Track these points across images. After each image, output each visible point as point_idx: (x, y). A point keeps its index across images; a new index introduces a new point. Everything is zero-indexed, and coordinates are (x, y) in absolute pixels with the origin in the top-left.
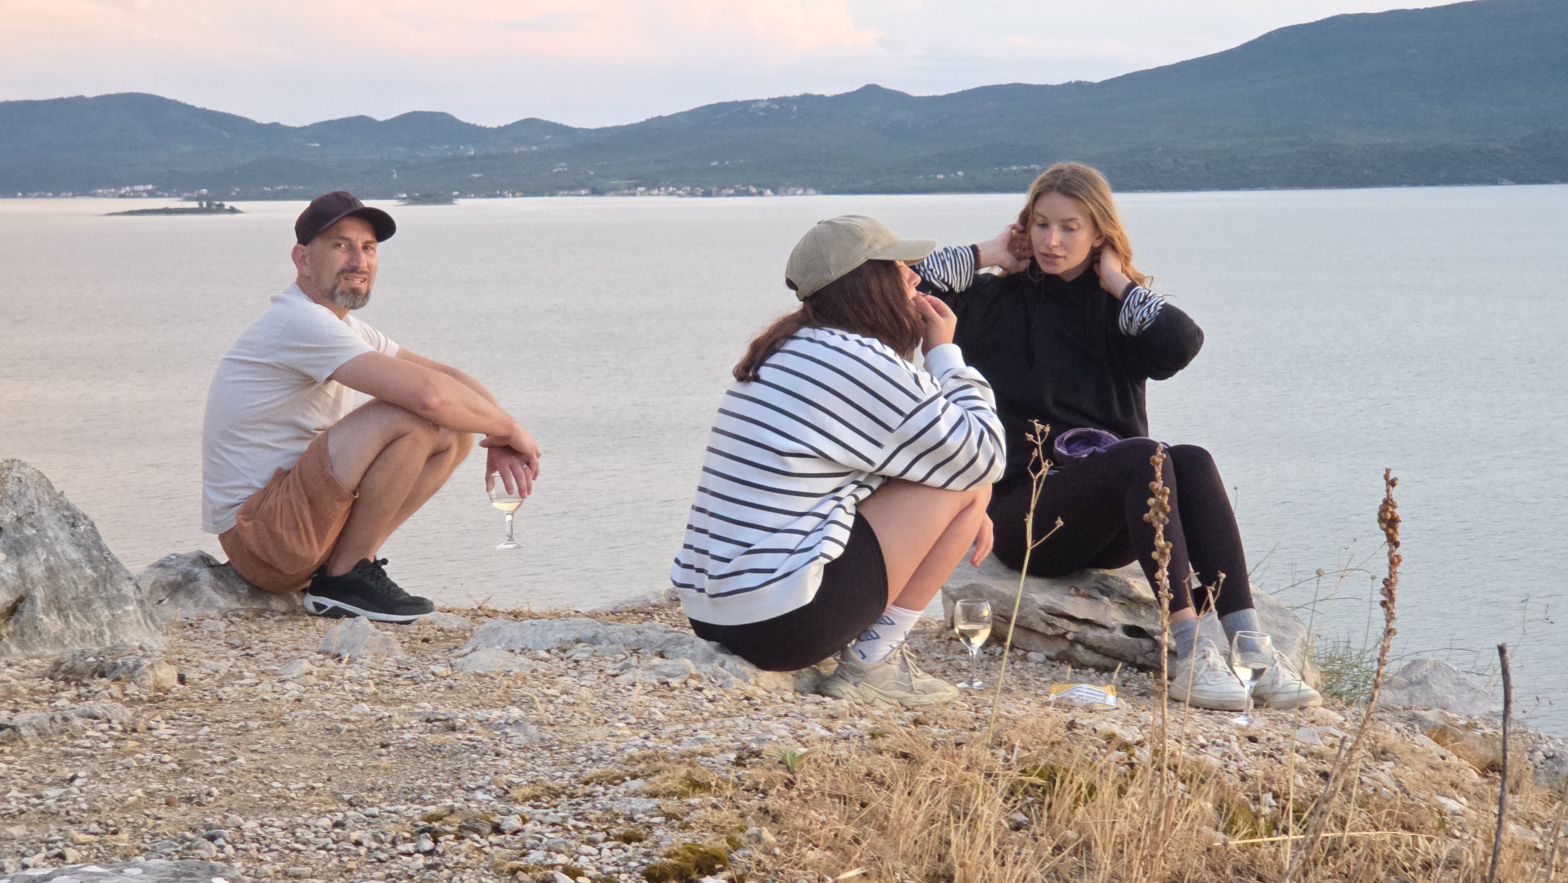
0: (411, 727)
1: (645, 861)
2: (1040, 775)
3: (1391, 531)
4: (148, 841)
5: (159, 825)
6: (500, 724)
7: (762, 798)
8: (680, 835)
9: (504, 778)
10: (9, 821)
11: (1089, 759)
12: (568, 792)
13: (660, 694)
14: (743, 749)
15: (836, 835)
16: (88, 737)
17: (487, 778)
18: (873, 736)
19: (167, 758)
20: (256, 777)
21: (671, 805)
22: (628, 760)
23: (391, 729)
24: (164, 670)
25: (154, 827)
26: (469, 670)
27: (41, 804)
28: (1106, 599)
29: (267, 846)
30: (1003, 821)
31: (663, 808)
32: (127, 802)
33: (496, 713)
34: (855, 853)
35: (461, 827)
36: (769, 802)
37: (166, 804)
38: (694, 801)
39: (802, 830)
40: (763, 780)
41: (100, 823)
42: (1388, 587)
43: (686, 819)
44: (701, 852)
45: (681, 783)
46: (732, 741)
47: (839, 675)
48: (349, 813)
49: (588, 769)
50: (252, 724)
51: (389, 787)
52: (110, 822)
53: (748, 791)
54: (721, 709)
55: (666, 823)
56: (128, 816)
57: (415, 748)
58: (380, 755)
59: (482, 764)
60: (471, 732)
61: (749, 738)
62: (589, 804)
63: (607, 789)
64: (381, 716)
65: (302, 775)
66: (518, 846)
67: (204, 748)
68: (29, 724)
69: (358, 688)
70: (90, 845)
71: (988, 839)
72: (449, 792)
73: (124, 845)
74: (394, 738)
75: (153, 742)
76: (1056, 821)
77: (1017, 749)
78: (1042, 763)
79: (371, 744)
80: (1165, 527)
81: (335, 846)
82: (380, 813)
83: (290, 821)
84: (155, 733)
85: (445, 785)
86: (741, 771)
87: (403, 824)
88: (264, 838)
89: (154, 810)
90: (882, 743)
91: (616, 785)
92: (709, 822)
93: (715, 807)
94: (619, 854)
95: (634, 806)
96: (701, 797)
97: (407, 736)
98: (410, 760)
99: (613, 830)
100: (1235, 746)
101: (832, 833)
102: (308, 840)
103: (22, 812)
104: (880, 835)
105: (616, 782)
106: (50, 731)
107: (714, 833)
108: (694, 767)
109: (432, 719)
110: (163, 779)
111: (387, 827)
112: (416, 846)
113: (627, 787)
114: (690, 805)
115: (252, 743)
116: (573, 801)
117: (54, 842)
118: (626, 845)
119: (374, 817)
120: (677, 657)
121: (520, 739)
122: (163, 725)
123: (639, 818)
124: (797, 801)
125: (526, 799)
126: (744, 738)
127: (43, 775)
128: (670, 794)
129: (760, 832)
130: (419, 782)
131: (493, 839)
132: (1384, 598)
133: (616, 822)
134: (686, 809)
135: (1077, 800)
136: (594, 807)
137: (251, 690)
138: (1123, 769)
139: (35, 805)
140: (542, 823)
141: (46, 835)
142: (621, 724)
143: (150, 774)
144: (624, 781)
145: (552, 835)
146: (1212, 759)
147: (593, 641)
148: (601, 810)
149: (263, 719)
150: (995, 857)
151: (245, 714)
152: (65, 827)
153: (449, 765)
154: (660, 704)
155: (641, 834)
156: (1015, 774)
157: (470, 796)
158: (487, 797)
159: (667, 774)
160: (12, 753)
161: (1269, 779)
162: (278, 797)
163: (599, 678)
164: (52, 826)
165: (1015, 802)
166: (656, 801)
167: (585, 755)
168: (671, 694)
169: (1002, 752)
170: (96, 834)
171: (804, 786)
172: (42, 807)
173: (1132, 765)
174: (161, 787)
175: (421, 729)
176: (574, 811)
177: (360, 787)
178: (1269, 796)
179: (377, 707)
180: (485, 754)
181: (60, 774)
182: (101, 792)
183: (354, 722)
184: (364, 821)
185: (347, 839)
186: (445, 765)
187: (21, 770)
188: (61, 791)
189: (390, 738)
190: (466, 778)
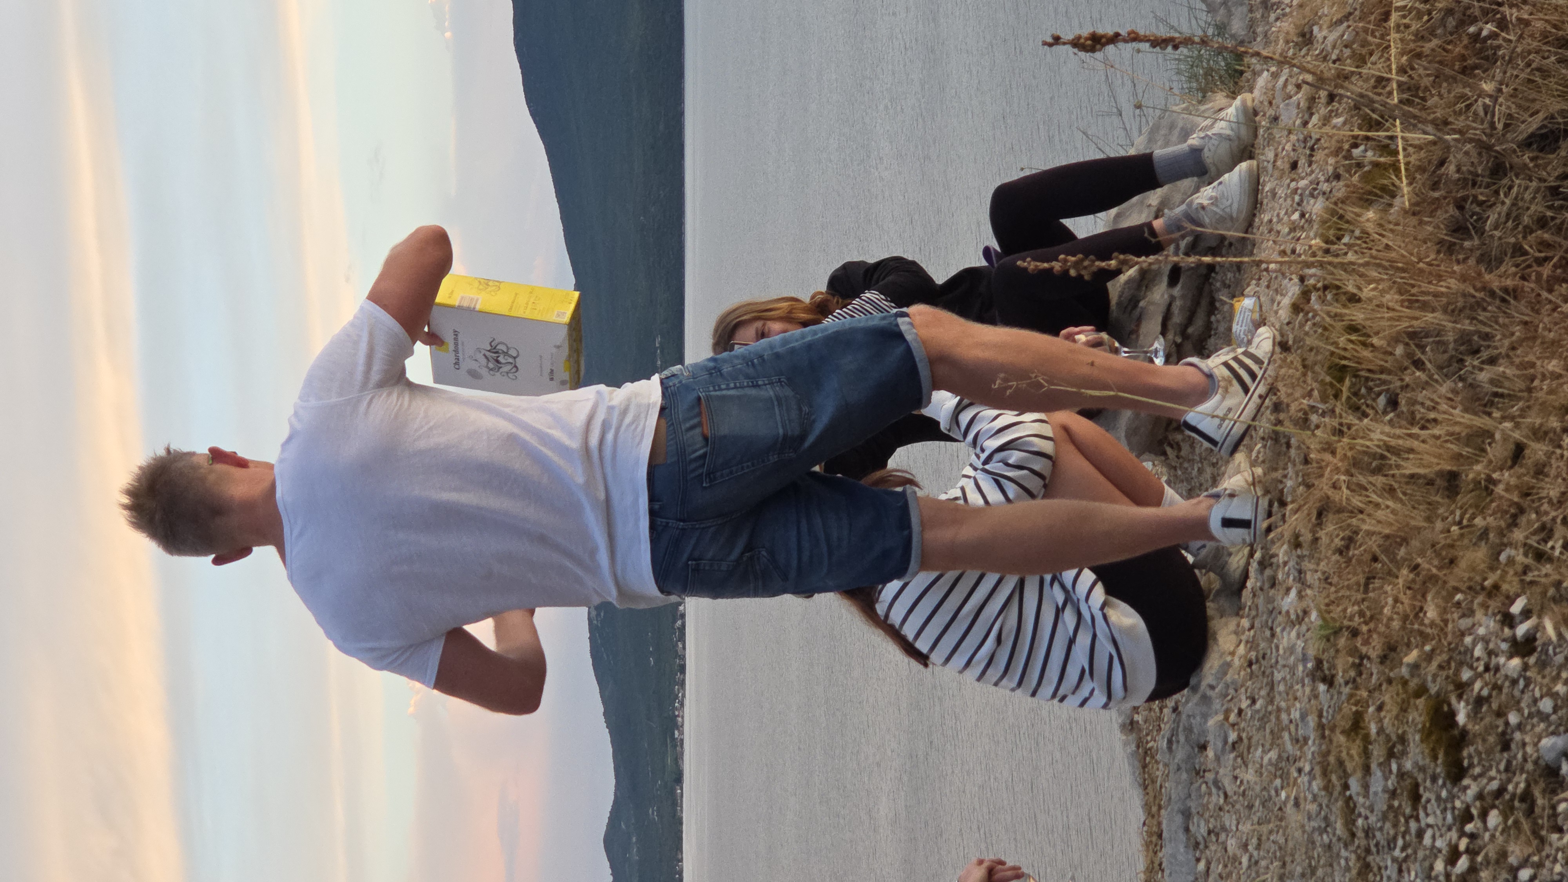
1: (1440, 782)
2: (1341, 380)
3: (1104, 40)
7: (1368, 660)
8: (1412, 744)
13: (1245, 752)
14: (1313, 676)
15: (1409, 588)
21: (1378, 752)
22: (1326, 792)
28: (1142, 304)
30: (1388, 418)
31: (1381, 760)
34: (1429, 570)
36: (1373, 654)
39: (1404, 623)
40: (1351, 660)
42: (1158, 43)
43: (1393, 739)
44: (1431, 724)
45: (1354, 741)
46: (1303, 686)
47: (1220, 572)
49: (1338, 832)
53: (1361, 675)
54: (1263, 693)
55: (1397, 759)
61: (1301, 668)
62: (1378, 834)
63: (1360, 815)
71: (1410, 435)
76: (1386, 365)
77: (1312, 403)
86: (1340, 679)
91: (1355, 806)
92: (1397, 716)
93: (1380, 708)
94: (1432, 806)
95: (1380, 789)
96: (1369, 722)
99: (1406, 812)
107: (1409, 710)
108: (1334, 726)
113: (1358, 794)
114: (1378, 733)
118: (1423, 800)
123: (1393, 784)
124: (1372, 625)
126: (1299, 674)
128: (1366, 753)
129: (1408, 665)
133: (1397, 809)
134: (1382, 738)
135: (1364, 344)
136: (1381, 829)
138: (1329, 297)
142: (1283, 795)
144: (1350, 797)
145: (1413, 874)
146: (1317, 207)
147: (1187, 814)
148: (1384, 823)
150: (1427, 429)
154: (1258, 753)
155: (1410, 784)
163: (1228, 811)
165: (1368, 406)
166: (1374, 766)
167: (1321, 834)
168: (1245, 741)
169: (1314, 418)
171: (1356, 618)
173: (1325, 288)
176: (1386, 849)
178: (1356, 152)
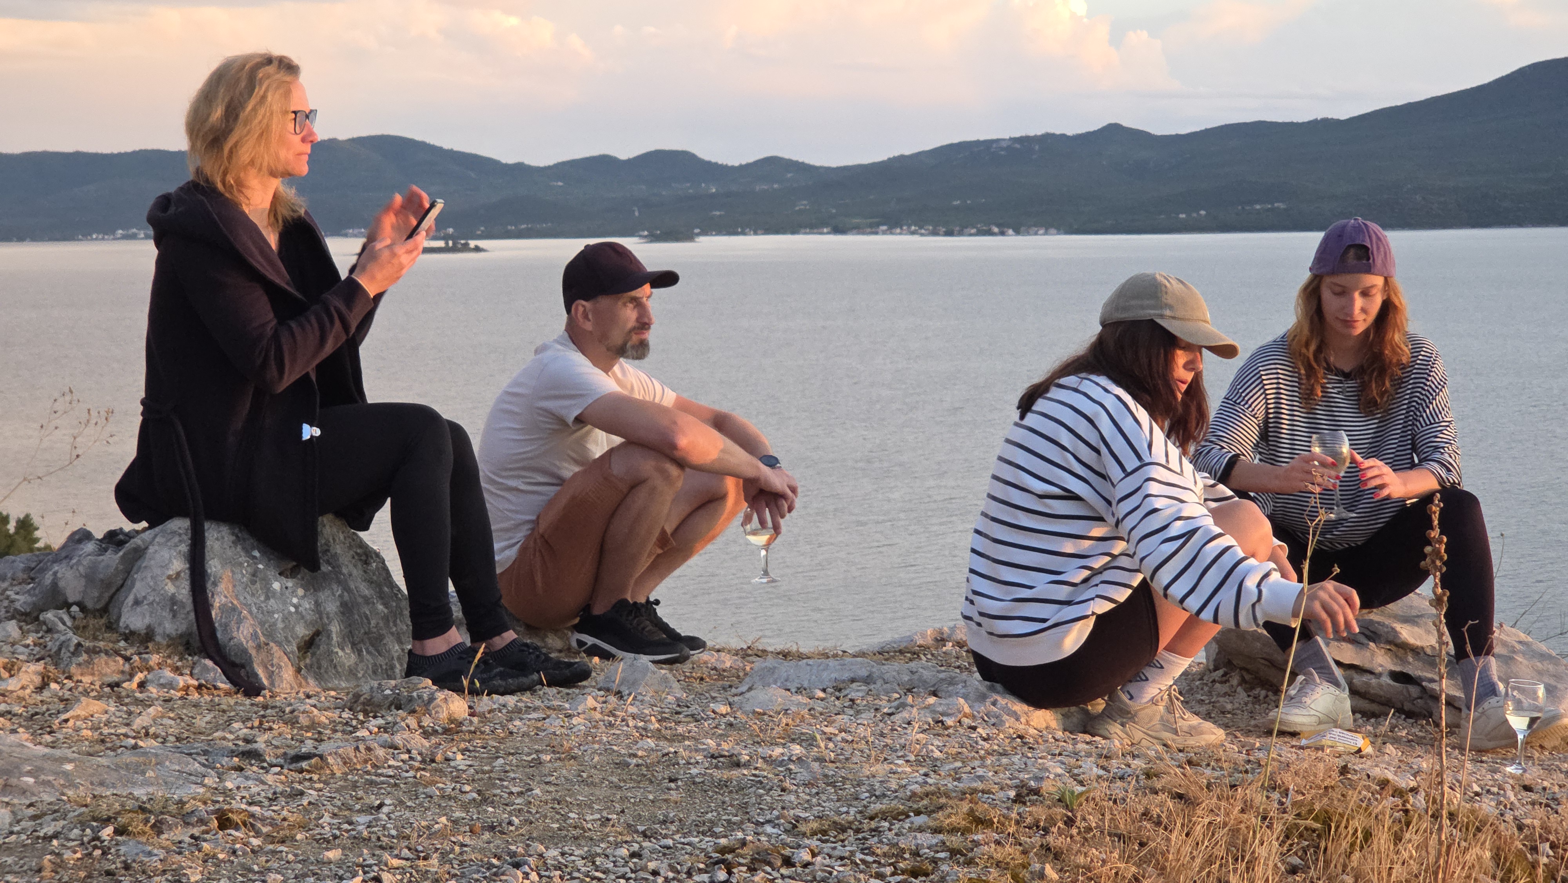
0: (697, 763)
2: (1315, 819)
4: (456, 866)
5: (466, 852)
6: (783, 760)
7: (1044, 835)
8: (966, 870)
9: (792, 812)
10: (324, 846)
11: (1364, 805)
12: (854, 827)
13: (935, 732)
14: (1022, 787)
15: (1117, 874)
16: (389, 767)
17: (775, 813)
19: (467, 788)
20: (552, 808)
22: (911, 797)
23: (678, 764)
24: (456, 703)
25: (461, 854)
26: (748, 708)
27: (353, 830)
29: (569, 874)
30: (1280, 864)
31: (948, 844)
32: (433, 830)
33: (778, 751)
35: (753, 860)
36: (1050, 839)
37: (471, 831)
38: (978, 837)
39: (1083, 867)
40: (1044, 818)
41: (410, 849)
43: (970, 855)
45: (964, 819)
47: (1107, 716)
48: (645, 844)
49: (872, 806)
50: (546, 757)
51: (680, 820)
52: (420, 848)
53: (1029, 828)
54: (996, 747)
55: (951, 858)
56: (435, 842)
57: (703, 782)
58: (669, 789)
59: (768, 799)
60: (756, 769)
61: (1026, 776)
62: (876, 839)
63: (892, 824)
64: (666, 751)
65: (596, 807)
66: (809, 878)
67: (501, 780)
68: (336, 754)
69: (641, 724)
70: (403, 869)
72: (739, 825)
73: (435, 870)
74: (682, 772)
75: (451, 772)
76: (1332, 865)
77: (1291, 792)
78: (1317, 807)
79: (660, 778)
80: (1441, 575)
81: (633, 876)
82: (674, 844)
83: (589, 851)
84: (452, 764)
85: (734, 819)
86: (1022, 809)
87: (697, 856)
88: (566, 866)
89: (460, 838)
90: (1157, 784)
91: (900, 820)
92: (993, 858)
95: (919, 842)
96: (984, 833)
97: (694, 771)
98: (699, 795)
99: (901, 865)
100: (1511, 795)
101: (1113, 871)
102: (607, 868)
103: (335, 837)
104: (1159, 874)
105: (901, 817)
106: (355, 760)
107: (998, 869)
108: (977, 803)
109: (716, 755)
110: (465, 807)
111: (682, 858)
112: (711, 877)
113: (912, 823)
114: (973, 841)
115: (545, 775)
116: (860, 836)
117: (370, 866)
118: (913, 880)
119: (669, 848)
120: (950, 696)
121: (803, 775)
122: (459, 757)
123: (925, 853)
124: (1078, 838)
125: (814, 833)
126: (1021, 776)
127: (351, 802)
128: (953, 830)
129: (1044, 869)
130: (709, 815)
131: (784, 871)
133: (902, 857)
134: (970, 845)
135: (1352, 845)
136: (881, 842)
137: (539, 724)
138: (1398, 815)
139: (347, 831)
140: (830, 857)
141: (361, 859)
142: (900, 762)
143: (452, 803)
144: (908, 816)
145: (841, 869)
146: (1488, 807)
147: (868, 680)
148: (887, 845)
149: (554, 752)
151: (536, 747)
152: (377, 852)
153: (737, 799)
154: (936, 743)
155: (927, 869)
157: (760, 830)
158: (775, 831)
159: (950, 810)
160: (320, 781)
161: (1546, 829)
162: (575, 827)
163: (875, 716)
164: (365, 851)
165: (1291, 845)
166: (941, 836)
167: (868, 791)
168: (946, 733)
169: (1276, 795)
170: (407, 859)
171: (1083, 824)
172: (354, 833)
173: (1406, 812)
174: (464, 815)
175: (707, 765)
176: (861, 846)
177: (653, 819)
178: (1547, 846)
179: (661, 743)
180: (771, 790)
181: (367, 801)
182: (408, 819)
183: (641, 757)
184: (660, 852)
185: (644, 869)
186: (732, 799)
187: (330, 797)
188: (371, 817)
189: (678, 773)
190: (754, 812)
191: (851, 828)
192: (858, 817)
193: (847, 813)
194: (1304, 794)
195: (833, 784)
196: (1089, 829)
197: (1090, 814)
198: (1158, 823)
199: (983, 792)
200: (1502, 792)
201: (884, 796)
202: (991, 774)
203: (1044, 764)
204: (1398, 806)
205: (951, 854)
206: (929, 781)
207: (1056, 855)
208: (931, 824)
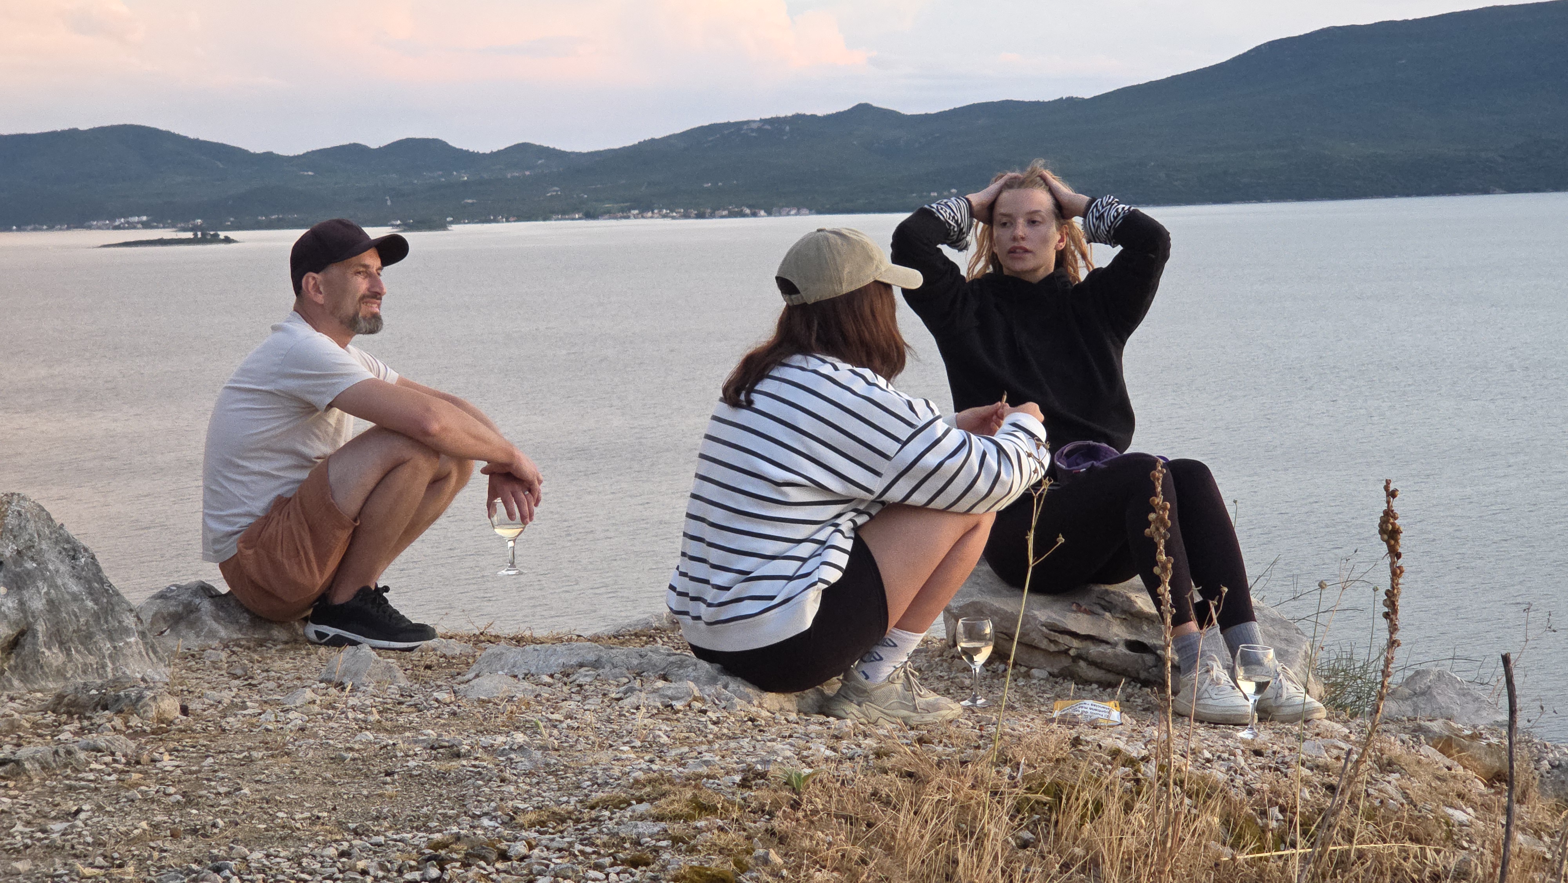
0: (416, 755)
2: (1046, 792)
3: (1392, 542)
4: (153, 873)
5: (165, 857)
6: (504, 749)
7: (769, 820)
8: (687, 858)
9: (510, 803)
10: (14, 856)
11: (1095, 776)
12: (574, 817)
13: (664, 716)
14: (749, 771)
15: (843, 856)
16: (91, 770)
17: (493, 804)
18: (878, 755)
19: (172, 790)
21: (677, 828)
22: (633, 784)
23: (396, 757)
24: (167, 701)
25: (160, 859)
26: (473, 696)
27: (46, 838)
28: (1108, 614)
29: (273, 877)
31: (670, 832)
32: (132, 835)
33: (500, 739)
34: (862, 874)
35: (467, 855)
36: (775, 823)
37: (172, 836)
38: (701, 824)
39: (809, 851)
40: (769, 802)
41: (105, 857)
42: (1391, 599)
43: (692, 842)
44: (708, 875)
45: (687, 806)
46: (737, 763)
47: (843, 695)
48: (354, 842)
49: (594, 794)
50: (256, 755)
51: (394, 816)
52: (116, 855)
53: (754, 813)
54: (725, 731)
55: (673, 846)
56: (133, 848)
57: (420, 775)
58: (385, 783)
59: (487, 790)
60: (476, 759)
61: (754, 760)
62: (596, 829)
63: (613, 813)
64: (385, 743)
65: (307, 805)
66: (525, 872)
67: (209, 780)
68: (33, 758)
69: (361, 716)
70: (96, 878)
71: (996, 858)
72: (455, 819)
73: (130, 878)
74: (399, 765)
75: (157, 774)
76: (1063, 838)
77: (1022, 767)
78: (1048, 780)
79: (376, 772)
80: (1166, 542)
81: (341, 876)
82: (385, 841)
83: (296, 852)
84: (158, 765)
85: (450, 812)
86: (747, 793)
87: (409, 853)
88: (271, 869)
89: (160, 843)
90: (887, 763)
91: (622, 809)
92: (716, 845)
93: (721, 829)
94: (626, 879)
95: (641, 830)
96: (707, 820)
97: (412, 763)
98: (415, 788)
99: (620, 855)
100: (1241, 760)
101: (839, 854)
102: (314, 869)
103: (27, 847)
104: (886, 856)
105: (622, 806)
106: (54, 765)
107: (721, 856)
108: (700, 789)
109: (436, 746)
110: (168, 811)
111: (393, 855)
112: (422, 875)
113: (634, 811)
114: (696, 828)
115: (256, 774)
116: (580, 826)
117: (60, 876)
118: (634, 870)
119: (379, 845)
120: (680, 680)
121: (524, 764)
122: (166, 757)
123: (646, 842)
124: (804, 822)
125: (532, 825)
126: (749, 760)
127: (47, 809)
128: (676, 817)
129: (767, 854)
130: (425, 809)
131: (499, 865)
132: (1386, 610)
133: (622, 847)
134: (692, 832)
135: (1083, 817)
136: (600, 832)
137: (254, 720)
138: (1129, 785)
139: (40, 840)
140: (548, 849)
141: (52, 869)
142: (626, 748)
143: (155, 806)
144: (630, 805)
145: (559, 861)
146: (1218, 773)
147: (596, 664)
148: (607, 834)
149: (267, 749)
150: (1003, 875)
151: (249, 744)
152: (70, 861)
153: (455, 792)
154: (664, 727)
155: (648, 858)
156: (1020, 791)
157: (476, 823)
158: (492, 823)
160: (15, 787)
161: (1276, 793)
162: (283, 827)
163: (603, 702)
164: (57, 860)
165: (1022, 820)
166: (663, 824)
167: (590, 780)
168: (675, 717)
169: (1007, 770)
170: (101, 868)
172: (47, 842)
173: (1137, 781)
174: (166, 818)
175: (426, 757)
176: (580, 837)
177: (366, 815)
178: (1276, 810)
179: (381, 735)
180: (490, 780)
181: (64, 807)
182: (106, 825)
183: (358, 750)
184: (370, 850)
185: (353, 868)
186: (450, 792)
187: (25, 804)
188: (66, 825)
189: (395, 766)
190: (471, 805)
191: (571, 819)
192: (579, 806)
193: (568, 802)
194: (1035, 768)
195: (554, 773)
196: (815, 812)
197: (816, 796)
198: (888, 803)
199: (708, 777)
200: (1233, 757)
201: (607, 783)
202: (717, 758)
203: (773, 746)
204: (1128, 775)
205: (673, 843)
206: (654, 767)
207: (780, 839)
208: (653, 812)
